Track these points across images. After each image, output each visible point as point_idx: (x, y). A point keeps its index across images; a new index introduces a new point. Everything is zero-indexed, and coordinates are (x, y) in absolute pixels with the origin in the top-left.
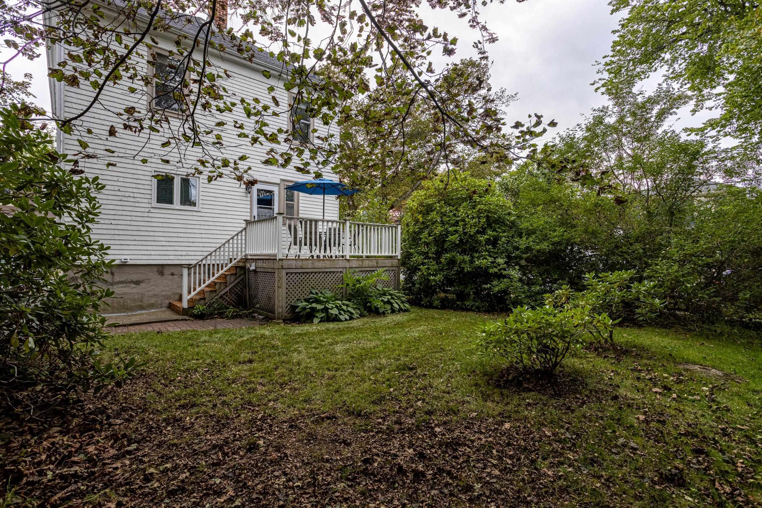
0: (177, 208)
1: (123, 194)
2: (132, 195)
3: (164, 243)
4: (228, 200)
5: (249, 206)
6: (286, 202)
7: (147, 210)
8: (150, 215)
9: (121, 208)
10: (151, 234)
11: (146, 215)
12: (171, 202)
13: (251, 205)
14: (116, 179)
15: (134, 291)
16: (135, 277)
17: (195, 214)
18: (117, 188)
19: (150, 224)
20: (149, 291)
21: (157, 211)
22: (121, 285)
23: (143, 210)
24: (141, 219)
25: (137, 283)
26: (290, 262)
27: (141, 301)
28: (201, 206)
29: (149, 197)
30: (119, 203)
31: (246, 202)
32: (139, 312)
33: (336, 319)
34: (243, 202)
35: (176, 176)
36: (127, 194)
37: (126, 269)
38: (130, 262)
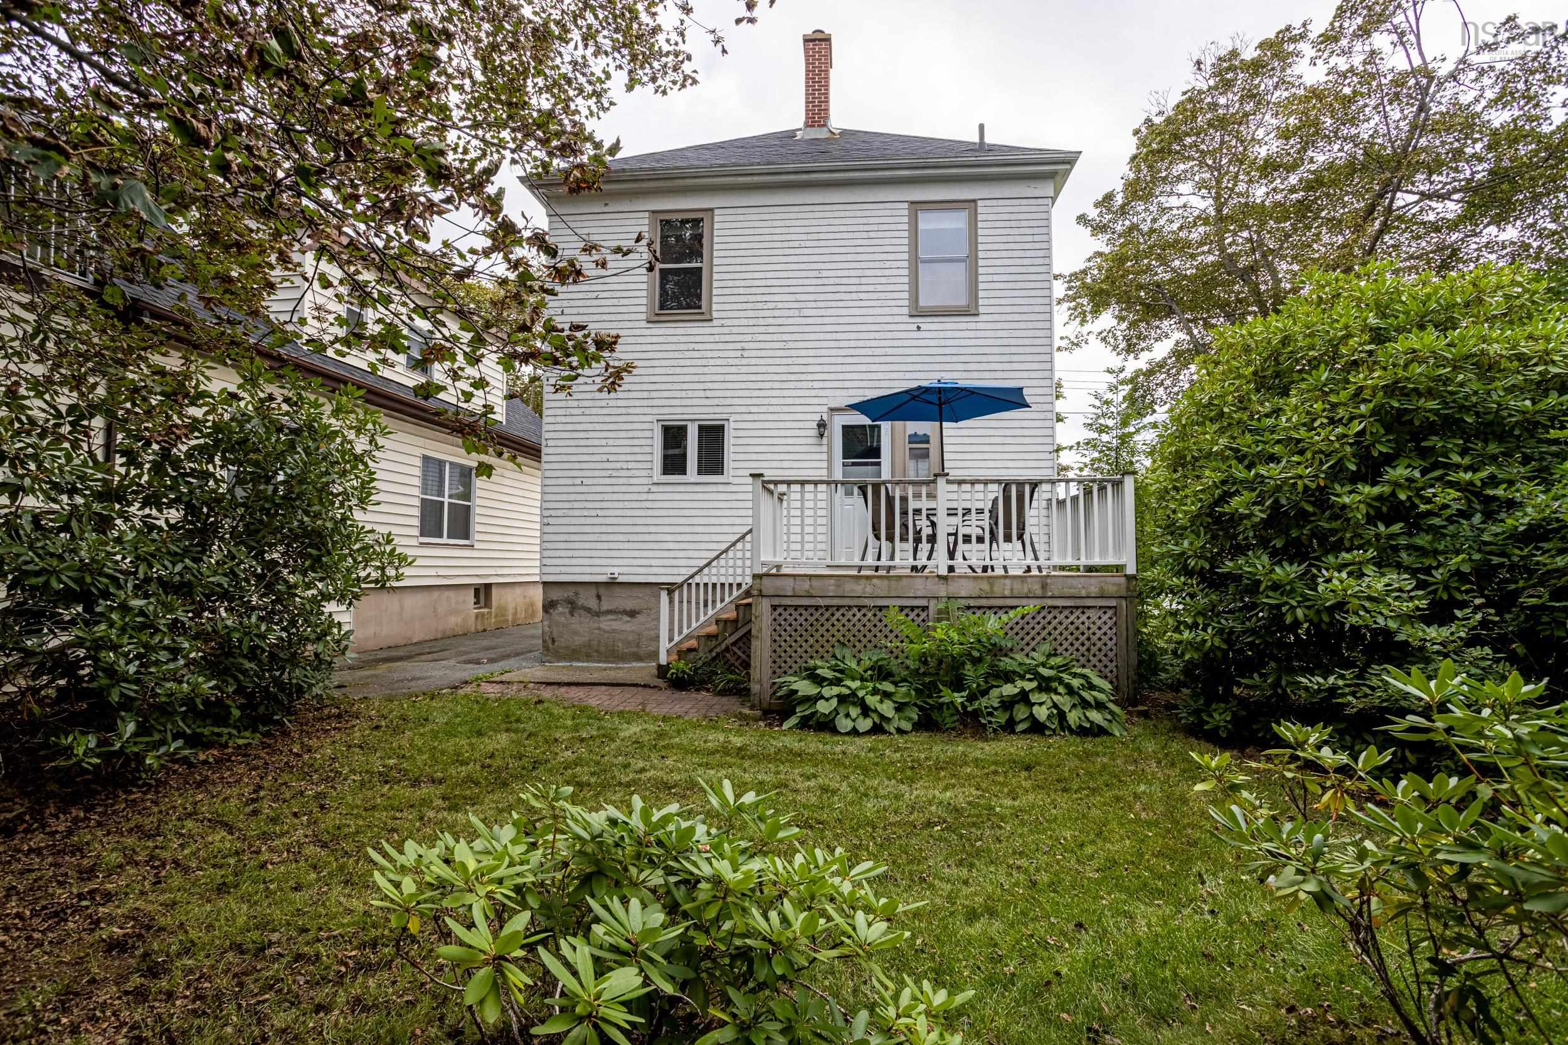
0: (692, 480)
1: (614, 465)
2: (625, 466)
3: (671, 546)
4: (782, 457)
5: (825, 464)
6: (908, 446)
7: (646, 489)
8: (651, 497)
9: (609, 489)
10: (653, 529)
11: (644, 497)
12: (683, 472)
13: (830, 460)
14: (604, 442)
15: (627, 627)
16: (630, 605)
17: (721, 488)
18: (605, 458)
19: (650, 513)
20: (648, 629)
21: (661, 488)
22: (610, 617)
23: (640, 489)
24: (637, 505)
25: (632, 614)
26: (778, 582)
27: (638, 646)
28: (732, 472)
29: (648, 465)
30: (608, 481)
31: (818, 456)
32: (634, 664)
33: (826, 726)
34: (814, 456)
35: (689, 424)
36: (619, 465)
37: (617, 590)
38: (621, 579)
